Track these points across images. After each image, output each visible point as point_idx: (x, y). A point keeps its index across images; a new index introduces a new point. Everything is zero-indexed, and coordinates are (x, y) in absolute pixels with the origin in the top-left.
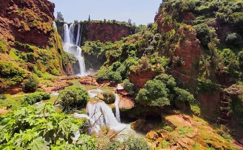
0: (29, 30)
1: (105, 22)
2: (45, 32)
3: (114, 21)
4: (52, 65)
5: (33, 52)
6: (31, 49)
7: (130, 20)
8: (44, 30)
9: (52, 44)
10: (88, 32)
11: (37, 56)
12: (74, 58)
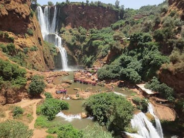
0: (7, 13)
1: (87, 4)
2: (24, 16)
3: (99, 3)
4: (34, 59)
5: (13, 42)
6: (10, 38)
7: (117, 3)
8: (22, 13)
9: (32, 31)
10: (67, 16)
11: (18, 47)
12: (54, 48)
